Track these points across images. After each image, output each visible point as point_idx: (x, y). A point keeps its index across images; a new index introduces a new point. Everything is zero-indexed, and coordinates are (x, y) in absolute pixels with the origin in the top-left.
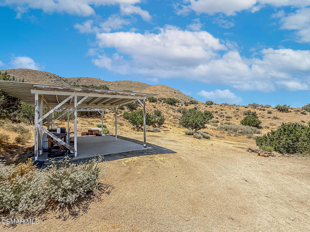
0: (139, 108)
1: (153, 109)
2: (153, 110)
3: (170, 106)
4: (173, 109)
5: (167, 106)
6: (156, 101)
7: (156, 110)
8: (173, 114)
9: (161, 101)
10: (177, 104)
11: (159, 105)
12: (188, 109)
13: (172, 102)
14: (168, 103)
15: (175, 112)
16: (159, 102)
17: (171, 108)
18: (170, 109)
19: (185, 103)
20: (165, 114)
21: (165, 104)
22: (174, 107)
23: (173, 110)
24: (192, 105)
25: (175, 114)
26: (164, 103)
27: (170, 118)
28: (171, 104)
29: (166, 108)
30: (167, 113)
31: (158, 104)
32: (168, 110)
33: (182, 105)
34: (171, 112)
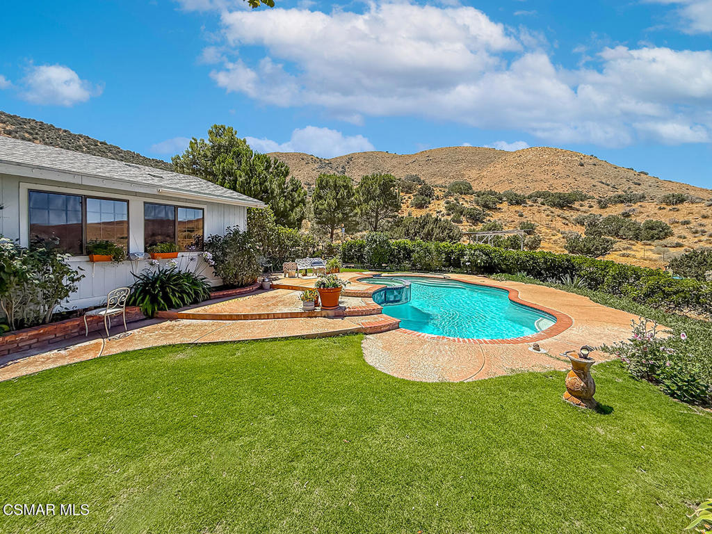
0: (488, 218)
1: (518, 220)
2: (517, 222)
3: (558, 211)
4: (564, 218)
5: (548, 212)
6: (525, 202)
7: (525, 220)
8: (563, 230)
9: (535, 201)
10: (576, 205)
11: (530, 210)
12: (605, 215)
13: (564, 202)
14: (554, 205)
15: (567, 224)
16: (530, 203)
17: (559, 216)
18: (558, 218)
19: (599, 202)
20: (544, 230)
21: (546, 207)
22: (567, 213)
23: (564, 221)
24: (619, 205)
25: (567, 229)
26: (544, 204)
27: (554, 238)
28: (561, 207)
29: (548, 215)
30: (548, 227)
31: (529, 208)
32: (552, 221)
33: (591, 207)
34: (559, 224)
